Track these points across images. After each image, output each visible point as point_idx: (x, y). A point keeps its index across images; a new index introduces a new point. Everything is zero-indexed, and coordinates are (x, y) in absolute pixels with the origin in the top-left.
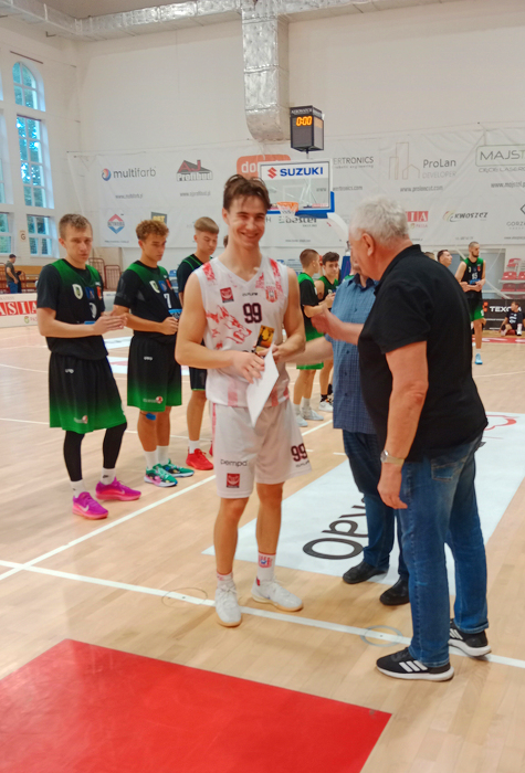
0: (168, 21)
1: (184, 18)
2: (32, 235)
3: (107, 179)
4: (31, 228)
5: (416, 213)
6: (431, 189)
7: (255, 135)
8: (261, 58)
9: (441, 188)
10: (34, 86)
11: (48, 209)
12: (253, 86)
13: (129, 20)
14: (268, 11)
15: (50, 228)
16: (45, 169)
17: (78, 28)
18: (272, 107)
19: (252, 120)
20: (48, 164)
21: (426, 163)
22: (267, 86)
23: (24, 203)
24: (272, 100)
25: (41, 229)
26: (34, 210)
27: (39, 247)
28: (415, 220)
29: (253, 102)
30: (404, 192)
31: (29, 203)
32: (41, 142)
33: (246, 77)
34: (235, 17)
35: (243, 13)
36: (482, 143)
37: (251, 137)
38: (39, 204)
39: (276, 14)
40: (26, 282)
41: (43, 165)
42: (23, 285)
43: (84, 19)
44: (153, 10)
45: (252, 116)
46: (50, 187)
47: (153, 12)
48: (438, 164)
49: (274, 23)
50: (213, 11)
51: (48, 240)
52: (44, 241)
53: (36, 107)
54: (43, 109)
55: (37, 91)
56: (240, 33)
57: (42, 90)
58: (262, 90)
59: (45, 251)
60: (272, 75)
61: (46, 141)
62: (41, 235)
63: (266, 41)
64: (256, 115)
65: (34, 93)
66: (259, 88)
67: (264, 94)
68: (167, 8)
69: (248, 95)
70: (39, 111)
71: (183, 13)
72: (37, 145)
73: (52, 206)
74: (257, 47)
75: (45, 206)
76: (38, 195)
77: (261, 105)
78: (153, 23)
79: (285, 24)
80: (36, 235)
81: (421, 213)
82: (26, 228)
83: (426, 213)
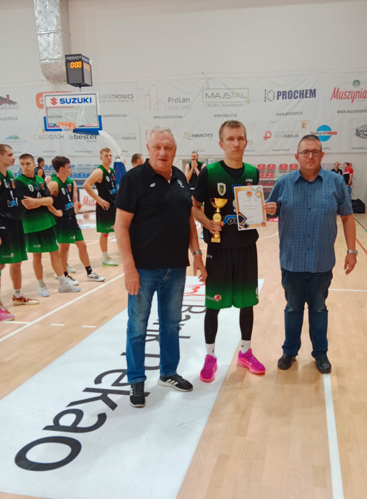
6: (174, 117)
7: (48, 78)
8: (49, 24)
9: (180, 117)
12: (44, 44)
18: (59, 59)
19: (45, 68)
21: (170, 99)
22: (55, 43)
24: (59, 53)
29: (45, 55)
30: (156, 119)
33: (39, 38)
36: (206, 87)
37: (45, 79)
45: (45, 64)
48: (177, 100)
56: (33, 6)
58: (51, 47)
60: (58, 37)
63: (52, 12)
64: (48, 64)
66: (49, 45)
67: (52, 49)
69: (41, 49)
74: (45, 16)
77: (51, 57)
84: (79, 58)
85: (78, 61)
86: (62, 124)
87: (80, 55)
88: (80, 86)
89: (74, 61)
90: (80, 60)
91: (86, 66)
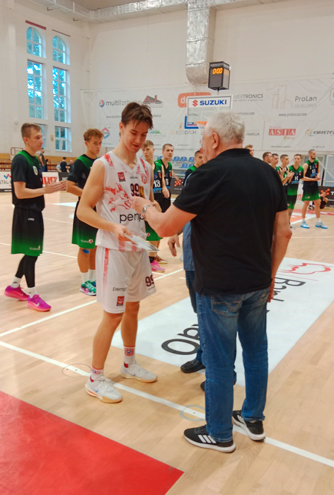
0: (144, 11)
1: (153, 9)
2: (57, 138)
3: (102, 106)
4: (57, 134)
5: (288, 130)
6: (299, 115)
7: (190, 80)
8: (197, 33)
9: (305, 114)
10: (64, 50)
11: (67, 123)
12: (191, 50)
13: (121, 10)
14: (204, 4)
15: (68, 135)
16: (67, 99)
17: (92, 16)
18: (202, 63)
19: (189, 71)
20: (69, 97)
21: (297, 98)
22: (200, 50)
23: (54, 118)
24: (202, 58)
25: (63, 135)
26: (59, 124)
27: (61, 145)
28: (287, 134)
29: (191, 60)
30: (281, 117)
31: (57, 119)
32: (66, 83)
33: (187, 45)
34: (184, 7)
35: (189, 5)
37: (188, 81)
38: (63, 121)
39: (209, 5)
40: (51, 165)
41: (66, 97)
42: (48, 167)
43: (95, 10)
44: (135, 4)
45: (189, 68)
46: (69, 110)
47: (136, 5)
48: (305, 99)
49: (207, 11)
50: (171, 4)
51: (66, 142)
52: (64, 142)
53: (64, 63)
54: (69, 64)
55: (66, 52)
56: (186, 17)
57: (68, 52)
58: (197, 53)
59: (64, 148)
60: (204, 43)
61: (69, 82)
62: (62, 139)
63: (202, 22)
64: (192, 68)
65: (64, 54)
66: (195, 51)
67: (198, 55)
68: (143, 3)
69: (188, 55)
70: (66, 65)
71: (153, 6)
72: (63, 85)
73: (70, 122)
74: (196, 27)
75: (66, 121)
76: (62, 115)
77: (195, 62)
78: (135, 12)
79: (214, 11)
80: (60, 138)
81: (291, 130)
82: (54, 134)
83: (295, 130)
84: (221, 65)
85: (220, 67)
86: (199, 123)
87: (222, 62)
88: (218, 89)
89: (217, 68)
90: (222, 67)
91: (226, 72)
